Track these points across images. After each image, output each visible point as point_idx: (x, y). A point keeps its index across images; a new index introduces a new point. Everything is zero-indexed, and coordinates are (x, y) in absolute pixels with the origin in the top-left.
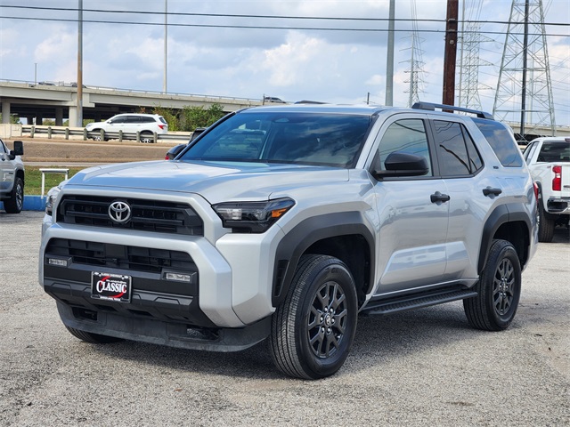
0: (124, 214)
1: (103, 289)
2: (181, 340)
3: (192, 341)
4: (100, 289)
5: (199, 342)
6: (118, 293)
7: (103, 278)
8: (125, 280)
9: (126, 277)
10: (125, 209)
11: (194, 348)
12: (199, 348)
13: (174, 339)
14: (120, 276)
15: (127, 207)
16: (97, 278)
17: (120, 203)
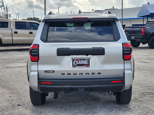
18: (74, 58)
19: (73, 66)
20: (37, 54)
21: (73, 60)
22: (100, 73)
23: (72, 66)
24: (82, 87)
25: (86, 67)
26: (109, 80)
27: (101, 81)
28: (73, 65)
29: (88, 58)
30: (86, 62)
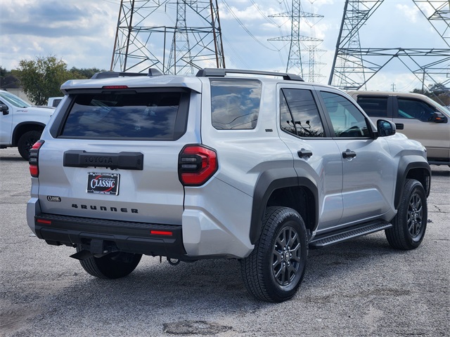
18: (91, 174)
19: (90, 190)
20: (35, 160)
21: (91, 177)
22: (136, 211)
23: (87, 191)
24: (98, 236)
25: (111, 193)
26: (148, 227)
27: (133, 228)
28: (89, 188)
29: (115, 175)
30: (110, 184)
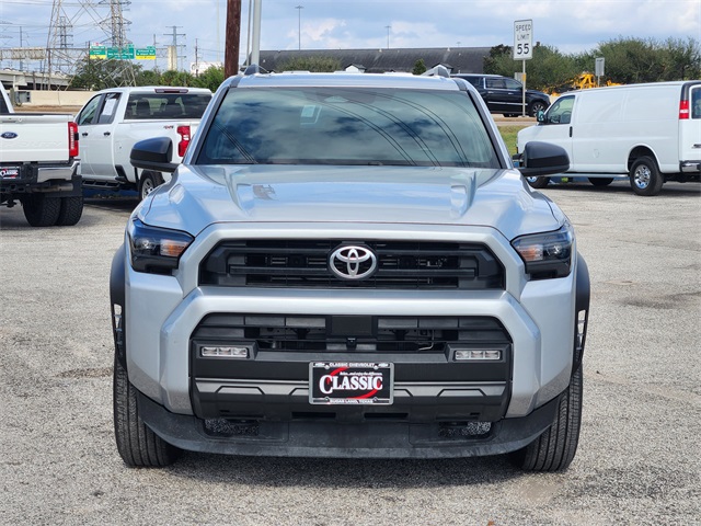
0: (365, 265)
1: (335, 387)
2: (435, 447)
3: (451, 445)
4: (327, 388)
5: (463, 445)
6: (367, 391)
7: (332, 371)
8: (380, 370)
9: (384, 365)
10: (366, 257)
11: (459, 455)
12: (467, 454)
13: (422, 446)
14: (371, 365)
15: (369, 254)
16: (319, 372)
17: (353, 249)
